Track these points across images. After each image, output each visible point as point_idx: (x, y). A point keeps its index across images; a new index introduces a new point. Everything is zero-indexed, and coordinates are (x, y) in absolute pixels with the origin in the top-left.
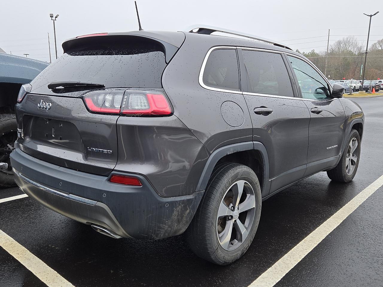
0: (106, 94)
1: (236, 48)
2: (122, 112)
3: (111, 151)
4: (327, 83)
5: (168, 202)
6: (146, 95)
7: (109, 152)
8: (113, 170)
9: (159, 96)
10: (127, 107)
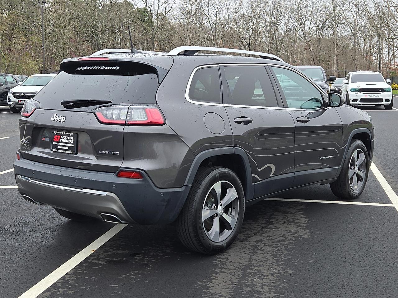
0: (113, 109)
1: (218, 65)
2: (127, 123)
3: (119, 153)
4: (320, 91)
5: (162, 193)
6: (144, 109)
7: (117, 153)
8: (120, 167)
9: (154, 110)
10: (130, 119)
